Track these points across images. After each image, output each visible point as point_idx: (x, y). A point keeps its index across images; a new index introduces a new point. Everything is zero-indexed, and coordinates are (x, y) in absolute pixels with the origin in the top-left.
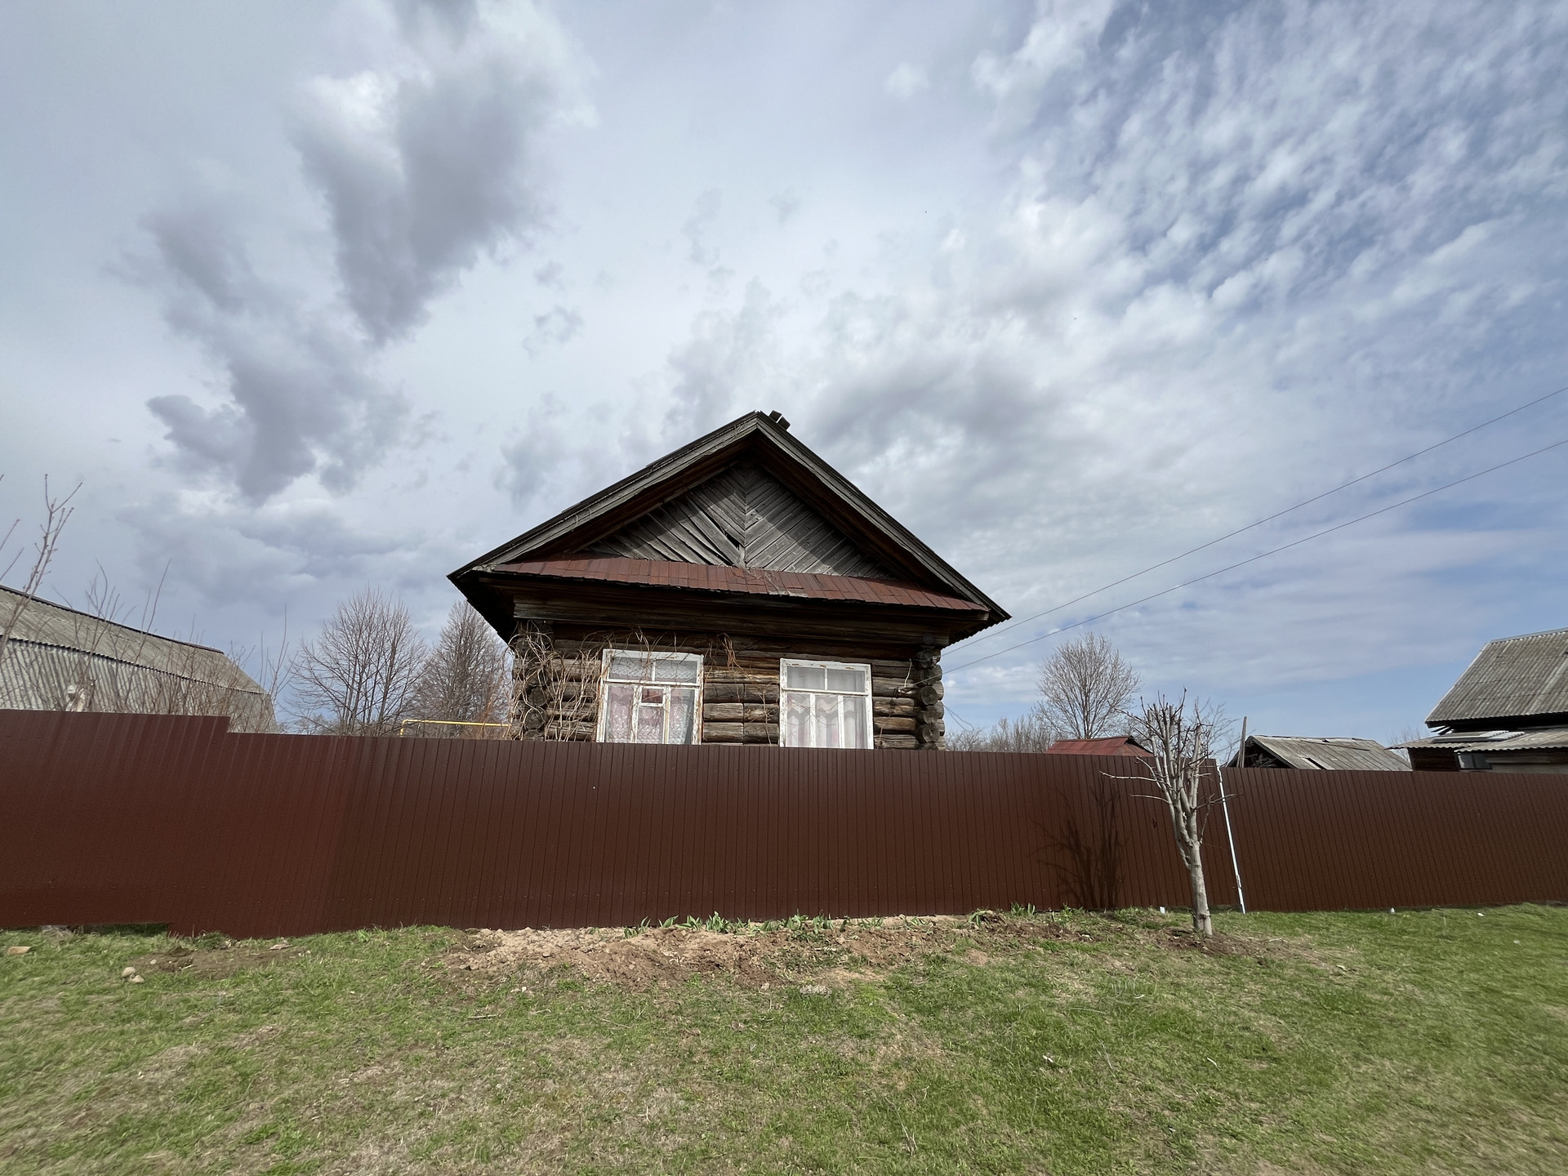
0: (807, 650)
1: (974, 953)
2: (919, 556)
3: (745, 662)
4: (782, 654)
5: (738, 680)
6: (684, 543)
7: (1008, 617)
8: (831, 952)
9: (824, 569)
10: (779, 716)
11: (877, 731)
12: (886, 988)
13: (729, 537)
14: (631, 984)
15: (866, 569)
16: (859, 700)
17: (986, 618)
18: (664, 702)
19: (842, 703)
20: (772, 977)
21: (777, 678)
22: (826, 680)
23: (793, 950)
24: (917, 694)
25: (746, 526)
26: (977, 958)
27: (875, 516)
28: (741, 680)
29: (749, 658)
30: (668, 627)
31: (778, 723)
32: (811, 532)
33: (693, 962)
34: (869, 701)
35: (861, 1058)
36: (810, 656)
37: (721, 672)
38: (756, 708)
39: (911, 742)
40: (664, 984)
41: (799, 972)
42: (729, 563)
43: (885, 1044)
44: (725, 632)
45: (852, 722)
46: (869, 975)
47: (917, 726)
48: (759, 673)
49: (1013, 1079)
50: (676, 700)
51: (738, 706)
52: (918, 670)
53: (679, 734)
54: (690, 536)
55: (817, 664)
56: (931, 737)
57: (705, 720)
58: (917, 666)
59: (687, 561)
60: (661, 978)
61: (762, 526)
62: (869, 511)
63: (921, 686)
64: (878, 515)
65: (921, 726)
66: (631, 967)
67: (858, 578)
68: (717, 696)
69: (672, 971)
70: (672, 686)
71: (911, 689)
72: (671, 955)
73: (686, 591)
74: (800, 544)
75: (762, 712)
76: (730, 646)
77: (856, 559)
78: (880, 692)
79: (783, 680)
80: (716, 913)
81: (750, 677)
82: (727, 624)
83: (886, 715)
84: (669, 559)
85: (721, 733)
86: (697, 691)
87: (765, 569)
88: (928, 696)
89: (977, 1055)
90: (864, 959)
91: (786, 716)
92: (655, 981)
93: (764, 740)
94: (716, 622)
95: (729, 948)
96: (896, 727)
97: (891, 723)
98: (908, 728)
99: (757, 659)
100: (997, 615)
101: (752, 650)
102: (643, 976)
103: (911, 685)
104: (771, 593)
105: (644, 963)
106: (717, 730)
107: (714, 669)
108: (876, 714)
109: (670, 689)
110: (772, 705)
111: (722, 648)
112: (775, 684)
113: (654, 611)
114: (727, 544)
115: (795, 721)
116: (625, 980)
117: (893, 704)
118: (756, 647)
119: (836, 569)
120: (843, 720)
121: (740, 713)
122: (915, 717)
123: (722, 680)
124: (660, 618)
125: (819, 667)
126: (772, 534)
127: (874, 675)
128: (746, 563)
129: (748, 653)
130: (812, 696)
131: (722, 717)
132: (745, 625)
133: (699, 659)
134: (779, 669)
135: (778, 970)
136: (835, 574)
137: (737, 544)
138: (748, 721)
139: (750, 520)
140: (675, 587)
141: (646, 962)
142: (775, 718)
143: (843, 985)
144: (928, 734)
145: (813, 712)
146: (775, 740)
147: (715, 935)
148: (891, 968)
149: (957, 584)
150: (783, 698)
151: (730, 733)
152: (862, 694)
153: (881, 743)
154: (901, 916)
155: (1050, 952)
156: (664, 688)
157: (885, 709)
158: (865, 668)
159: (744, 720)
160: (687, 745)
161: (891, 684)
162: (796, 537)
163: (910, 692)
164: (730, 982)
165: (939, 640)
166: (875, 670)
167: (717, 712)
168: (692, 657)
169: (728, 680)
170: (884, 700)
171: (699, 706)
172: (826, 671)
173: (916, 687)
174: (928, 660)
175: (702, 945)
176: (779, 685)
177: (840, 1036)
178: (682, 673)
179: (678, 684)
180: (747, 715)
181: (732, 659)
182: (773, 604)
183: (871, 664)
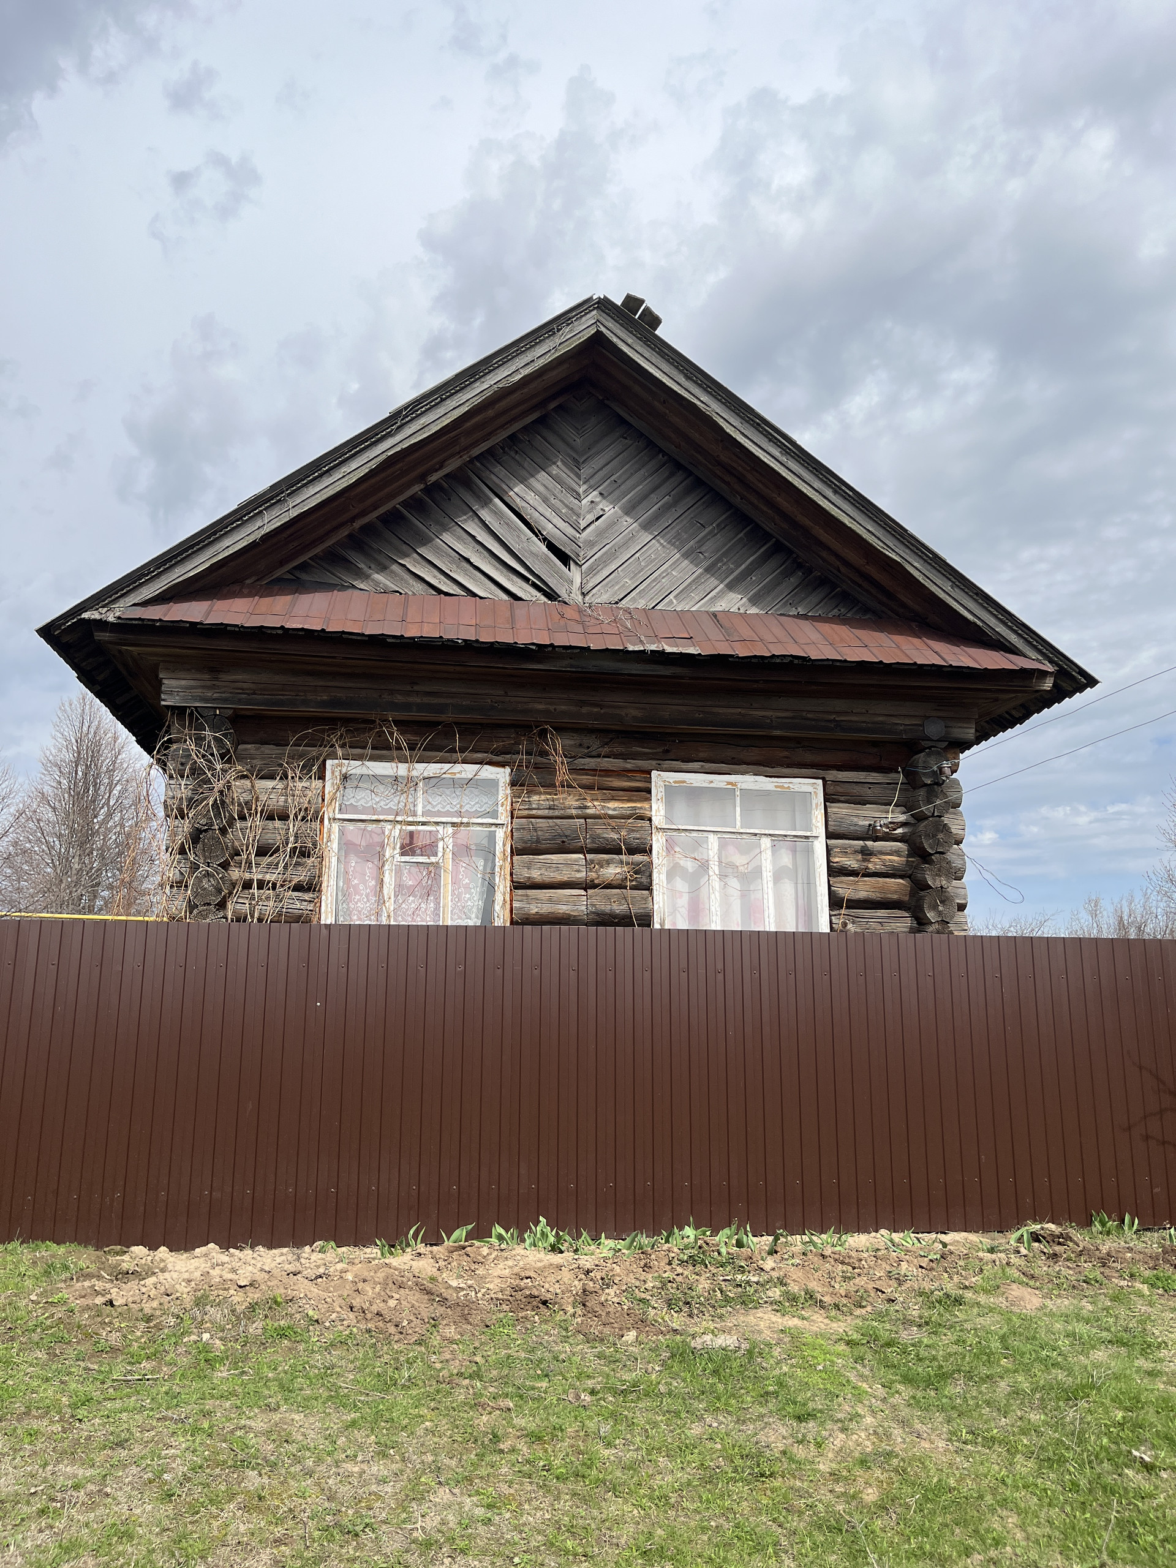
0: (702, 755)
1: (1016, 1291)
2: (916, 568)
3: (586, 779)
4: (654, 762)
5: (574, 812)
6: (468, 561)
8: (748, 1282)
9: (733, 602)
10: (650, 876)
11: (835, 902)
12: (848, 1343)
13: (551, 547)
14: (392, 1329)
15: (814, 598)
16: (801, 844)
17: (1048, 684)
18: (440, 854)
19: (769, 852)
20: (642, 1323)
21: (646, 805)
22: (738, 809)
23: (679, 1279)
24: (913, 833)
25: (583, 524)
26: (1022, 1299)
27: (829, 493)
28: (579, 812)
29: (593, 771)
30: (443, 718)
31: (649, 888)
32: (707, 530)
33: (500, 1296)
34: (820, 847)
35: (800, 1452)
36: (708, 766)
37: (543, 797)
38: (608, 862)
39: (901, 923)
40: (451, 1332)
41: (691, 1316)
42: (551, 595)
43: (844, 1430)
44: (547, 723)
45: (788, 888)
46: (818, 1321)
47: (912, 894)
48: (613, 799)
49: (1075, 1486)
50: (462, 851)
51: (576, 860)
52: (914, 788)
53: (470, 910)
54: (478, 547)
55: (720, 781)
56: (940, 913)
57: (517, 886)
58: (913, 781)
59: (474, 595)
60: (445, 1322)
61: (612, 524)
62: (817, 484)
63: (920, 818)
64: (835, 492)
65: (922, 893)
66: (392, 1303)
67: (798, 616)
68: (538, 841)
69: (464, 1311)
70: (453, 824)
71: (903, 824)
72: (462, 1285)
73: (471, 647)
74: (686, 556)
75: (618, 870)
76: (558, 747)
77: (794, 580)
78: (842, 830)
79: (657, 810)
80: (541, 1218)
81: (595, 807)
82: (552, 708)
83: (854, 873)
84: (439, 592)
85: (545, 909)
86: (500, 834)
87: (620, 605)
88: (934, 836)
89: (1012, 1451)
90: (810, 1295)
91: (663, 877)
92: (434, 1326)
93: (624, 920)
94: (530, 706)
95: (566, 1276)
96: (873, 896)
97: (863, 889)
98: (895, 897)
99: (607, 773)
100: (1072, 680)
101: (599, 756)
102: (412, 1318)
103: (902, 818)
104: (631, 648)
105: (415, 1297)
106: (540, 903)
107: (530, 793)
108: (834, 871)
109: (450, 830)
110: (638, 858)
111: (544, 754)
112: (642, 818)
113: (416, 688)
114: (547, 561)
115: (681, 885)
116: (381, 1324)
117: (866, 853)
118: (606, 750)
119: (754, 601)
120: (771, 884)
121: (578, 871)
122: (910, 877)
123: (546, 812)
124: (426, 700)
125: (723, 785)
126: (632, 538)
127: (829, 798)
128: (584, 595)
129: (591, 763)
130: (713, 840)
131: (547, 880)
132: (585, 710)
133: (502, 775)
134: (649, 791)
135: (652, 1312)
136: (754, 610)
137: (565, 559)
138: (595, 886)
139: (589, 512)
140: (452, 641)
141: (418, 1295)
142: (644, 880)
143: (768, 1335)
144: (934, 907)
145: (714, 868)
146: (646, 920)
147: (542, 1255)
148: (858, 1312)
149: (992, 622)
150: (658, 843)
151: (563, 909)
152: (808, 834)
153: (845, 925)
154: (883, 1231)
155: (1161, 1291)
156: (440, 828)
157: (852, 863)
158: (812, 788)
159: (588, 886)
160: (485, 930)
161: (863, 816)
162: (677, 542)
163: (900, 831)
164: (566, 1330)
165: (956, 730)
166: (831, 789)
167: (540, 868)
168: (489, 772)
169: (557, 813)
170: (850, 846)
171: (504, 860)
172: (738, 793)
173: (913, 821)
174: (935, 768)
175: (516, 1270)
176: (650, 820)
177: (761, 1416)
178: (472, 802)
179: (465, 820)
180: (593, 875)
181: (562, 774)
182: (636, 669)
183: (823, 779)
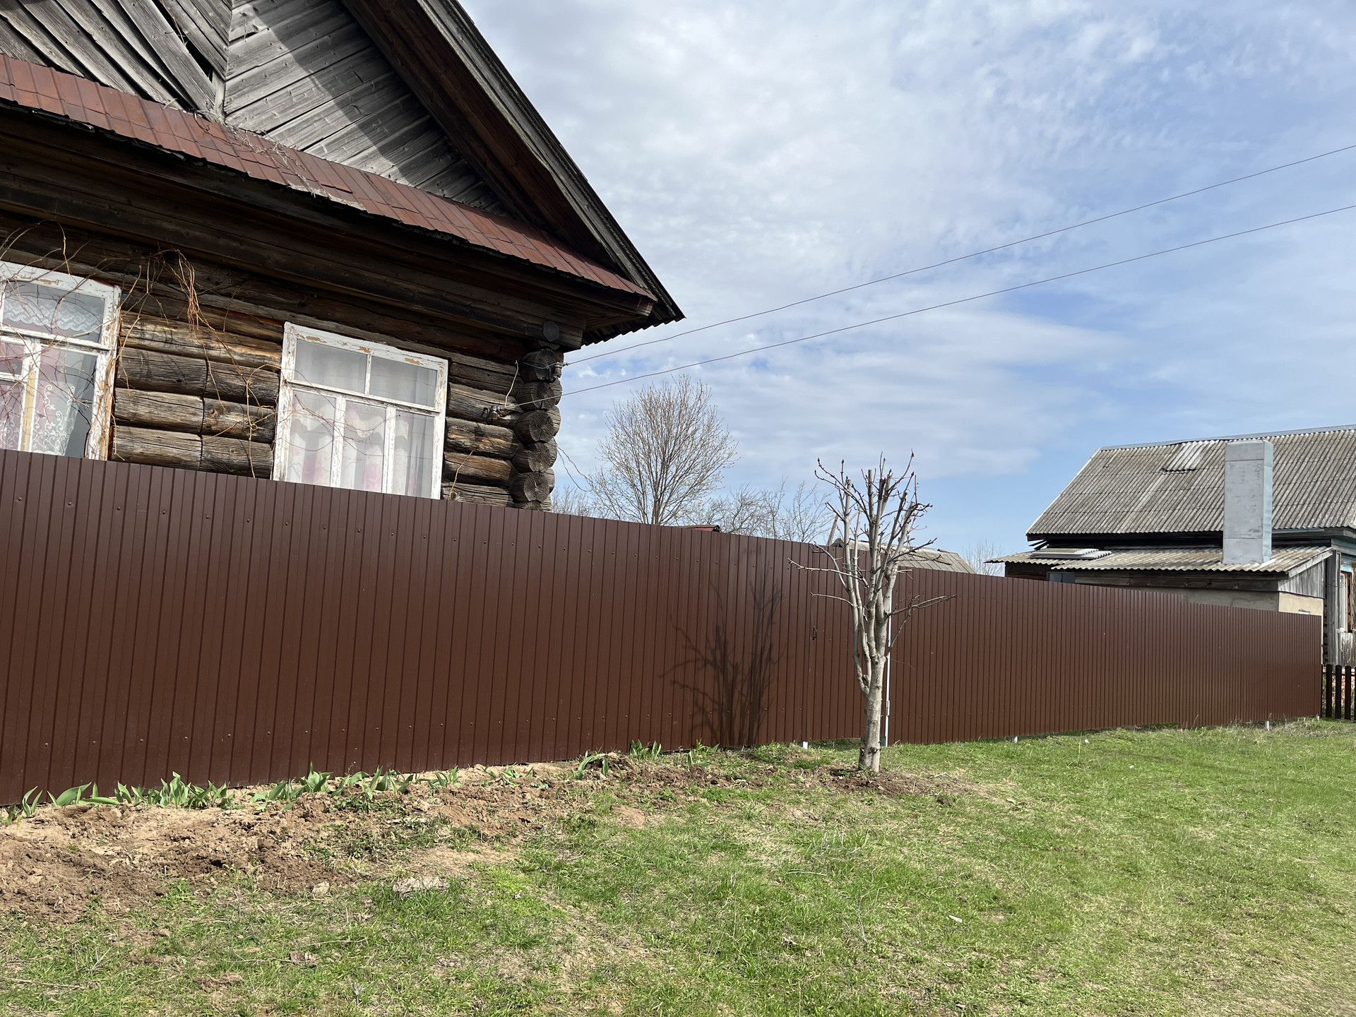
0: (338, 315)
1: (627, 811)
3: (215, 317)
4: (288, 314)
5: (195, 350)
6: (89, 37)
7: (679, 316)
8: (418, 824)
9: (384, 168)
10: (274, 430)
11: (448, 475)
12: (524, 870)
13: (191, 47)
14: (44, 909)
15: (459, 185)
16: (419, 418)
17: (647, 311)
18: (25, 373)
19: (393, 421)
20: (328, 873)
21: (276, 356)
22: (368, 376)
24: (520, 421)
25: (232, 36)
26: (632, 818)
27: (497, 86)
28: (201, 351)
29: (222, 311)
30: (45, 214)
31: (271, 442)
32: (365, 86)
33: (161, 860)
34: (440, 422)
36: (343, 327)
37: (159, 328)
38: (229, 410)
39: (499, 499)
40: (116, 904)
41: (373, 860)
42: (188, 104)
43: (567, 951)
44: (177, 246)
45: (403, 455)
46: (490, 856)
47: (512, 475)
48: (240, 344)
50: (48, 373)
51: (192, 403)
52: (525, 382)
53: (53, 442)
54: (103, 25)
55: (354, 344)
56: (536, 493)
57: (120, 420)
58: (526, 375)
59: (94, 79)
60: (106, 895)
61: (265, 46)
62: (487, 73)
63: (531, 409)
64: (502, 87)
65: (521, 475)
66: (34, 879)
67: (444, 198)
68: (149, 375)
69: (126, 881)
70: (43, 340)
71: (512, 412)
72: (110, 853)
74: (341, 105)
75: (239, 419)
76: (189, 275)
77: (442, 163)
78: (460, 410)
79: (287, 364)
80: (174, 774)
81: (219, 350)
82: (183, 231)
83: (466, 451)
84: (50, 63)
85: (153, 449)
86: (103, 362)
87: (266, 137)
88: (539, 426)
90: (474, 831)
91: (287, 432)
92: (95, 901)
93: (244, 470)
94: (158, 222)
95: (222, 831)
96: (481, 473)
97: (472, 465)
98: (498, 476)
99: (237, 315)
100: (666, 311)
101: (229, 295)
102: (65, 894)
103: (512, 406)
104: (294, 187)
105: (60, 871)
106: (146, 443)
107: (143, 321)
108: (449, 447)
109: (39, 347)
110: (263, 410)
111: (172, 281)
112: (269, 369)
113: (14, 170)
114: (186, 63)
115: (300, 442)
117: (479, 434)
118: (237, 291)
119: (405, 171)
120: (392, 452)
121: (194, 414)
122: (511, 459)
123: (161, 345)
124: (26, 188)
125: (356, 349)
126: (284, 68)
127: (452, 379)
128: (226, 115)
129: (220, 301)
130: (341, 401)
131: (156, 419)
132: (222, 242)
133: (110, 295)
134: (280, 342)
135: (334, 861)
136: (402, 181)
137: (208, 68)
138: (212, 433)
139: (241, 24)
141: (62, 868)
142: (267, 433)
143: (457, 872)
144: (532, 488)
145: (339, 431)
146: (265, 472)
147: (183, 812)
149: (615, 246)
150: (285, 397)
151: (173, 452)
152: (431, 409)
153: (454, 496)
154: (478, 766)
156: (28, 342)
157: (466, 441)
158: (438, 366)
159: (202, 431)
160: (74, 461)
161: (482, 400)
162: (332, 88)
163: (508, 418)
164: (250, 888)
165: (567, 337)
166: (455, 371)
167: (148, 405)
168: (92, 288)
169: (174, 348)
170: (466, 426)
171: (106, 390)
172: (370, 359)
173: (520, 411)
174: (548, 367)
175: (165, 830)
176: (278, 371)
178: (66, 320)
179: (60, 338)
180: (212, 421)
181: (193, 310)
182: (293, 210)
183: (450, 360)
